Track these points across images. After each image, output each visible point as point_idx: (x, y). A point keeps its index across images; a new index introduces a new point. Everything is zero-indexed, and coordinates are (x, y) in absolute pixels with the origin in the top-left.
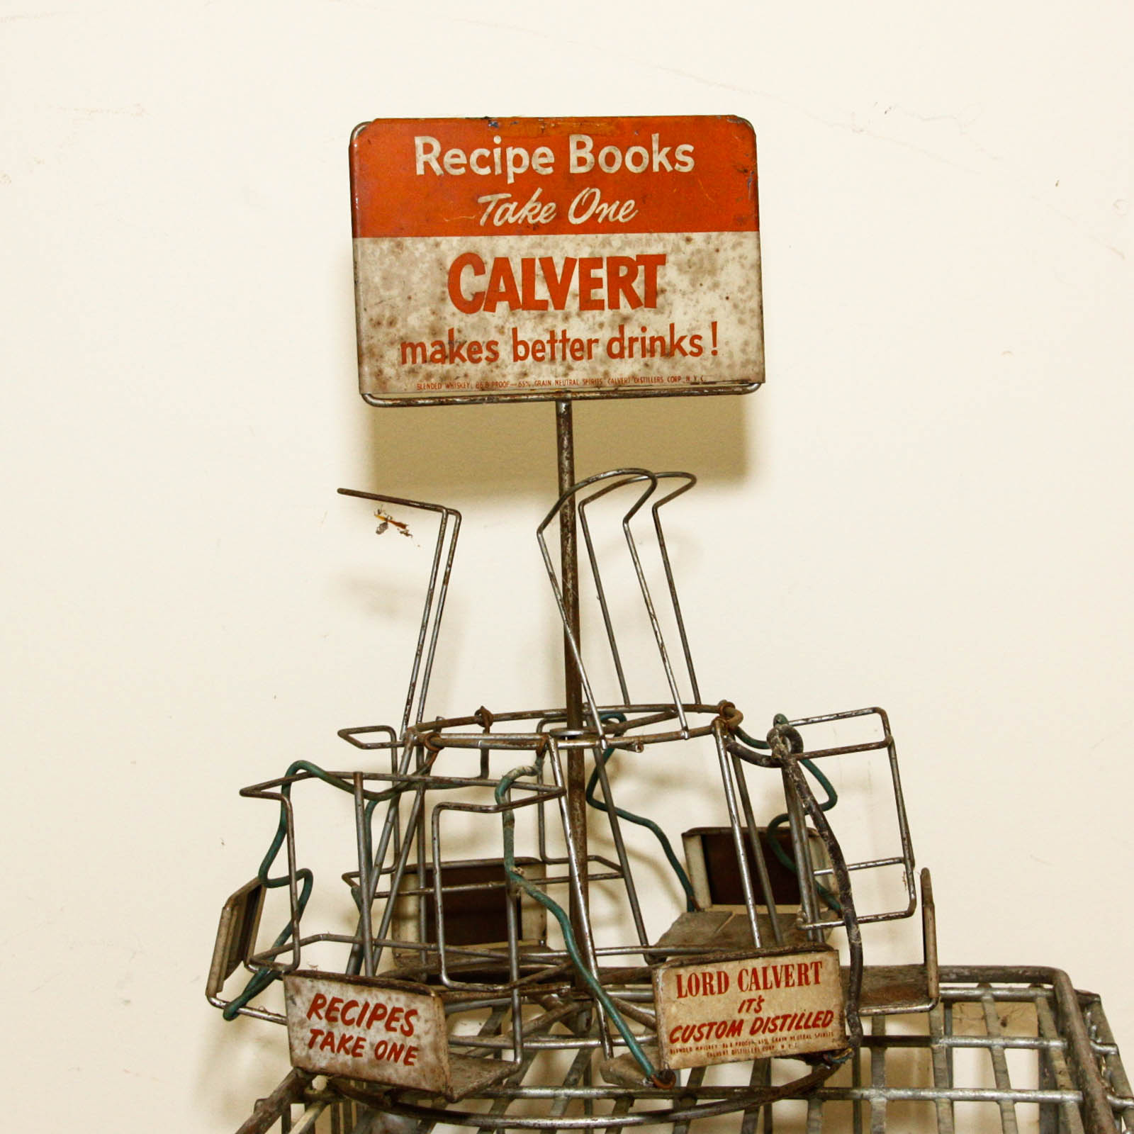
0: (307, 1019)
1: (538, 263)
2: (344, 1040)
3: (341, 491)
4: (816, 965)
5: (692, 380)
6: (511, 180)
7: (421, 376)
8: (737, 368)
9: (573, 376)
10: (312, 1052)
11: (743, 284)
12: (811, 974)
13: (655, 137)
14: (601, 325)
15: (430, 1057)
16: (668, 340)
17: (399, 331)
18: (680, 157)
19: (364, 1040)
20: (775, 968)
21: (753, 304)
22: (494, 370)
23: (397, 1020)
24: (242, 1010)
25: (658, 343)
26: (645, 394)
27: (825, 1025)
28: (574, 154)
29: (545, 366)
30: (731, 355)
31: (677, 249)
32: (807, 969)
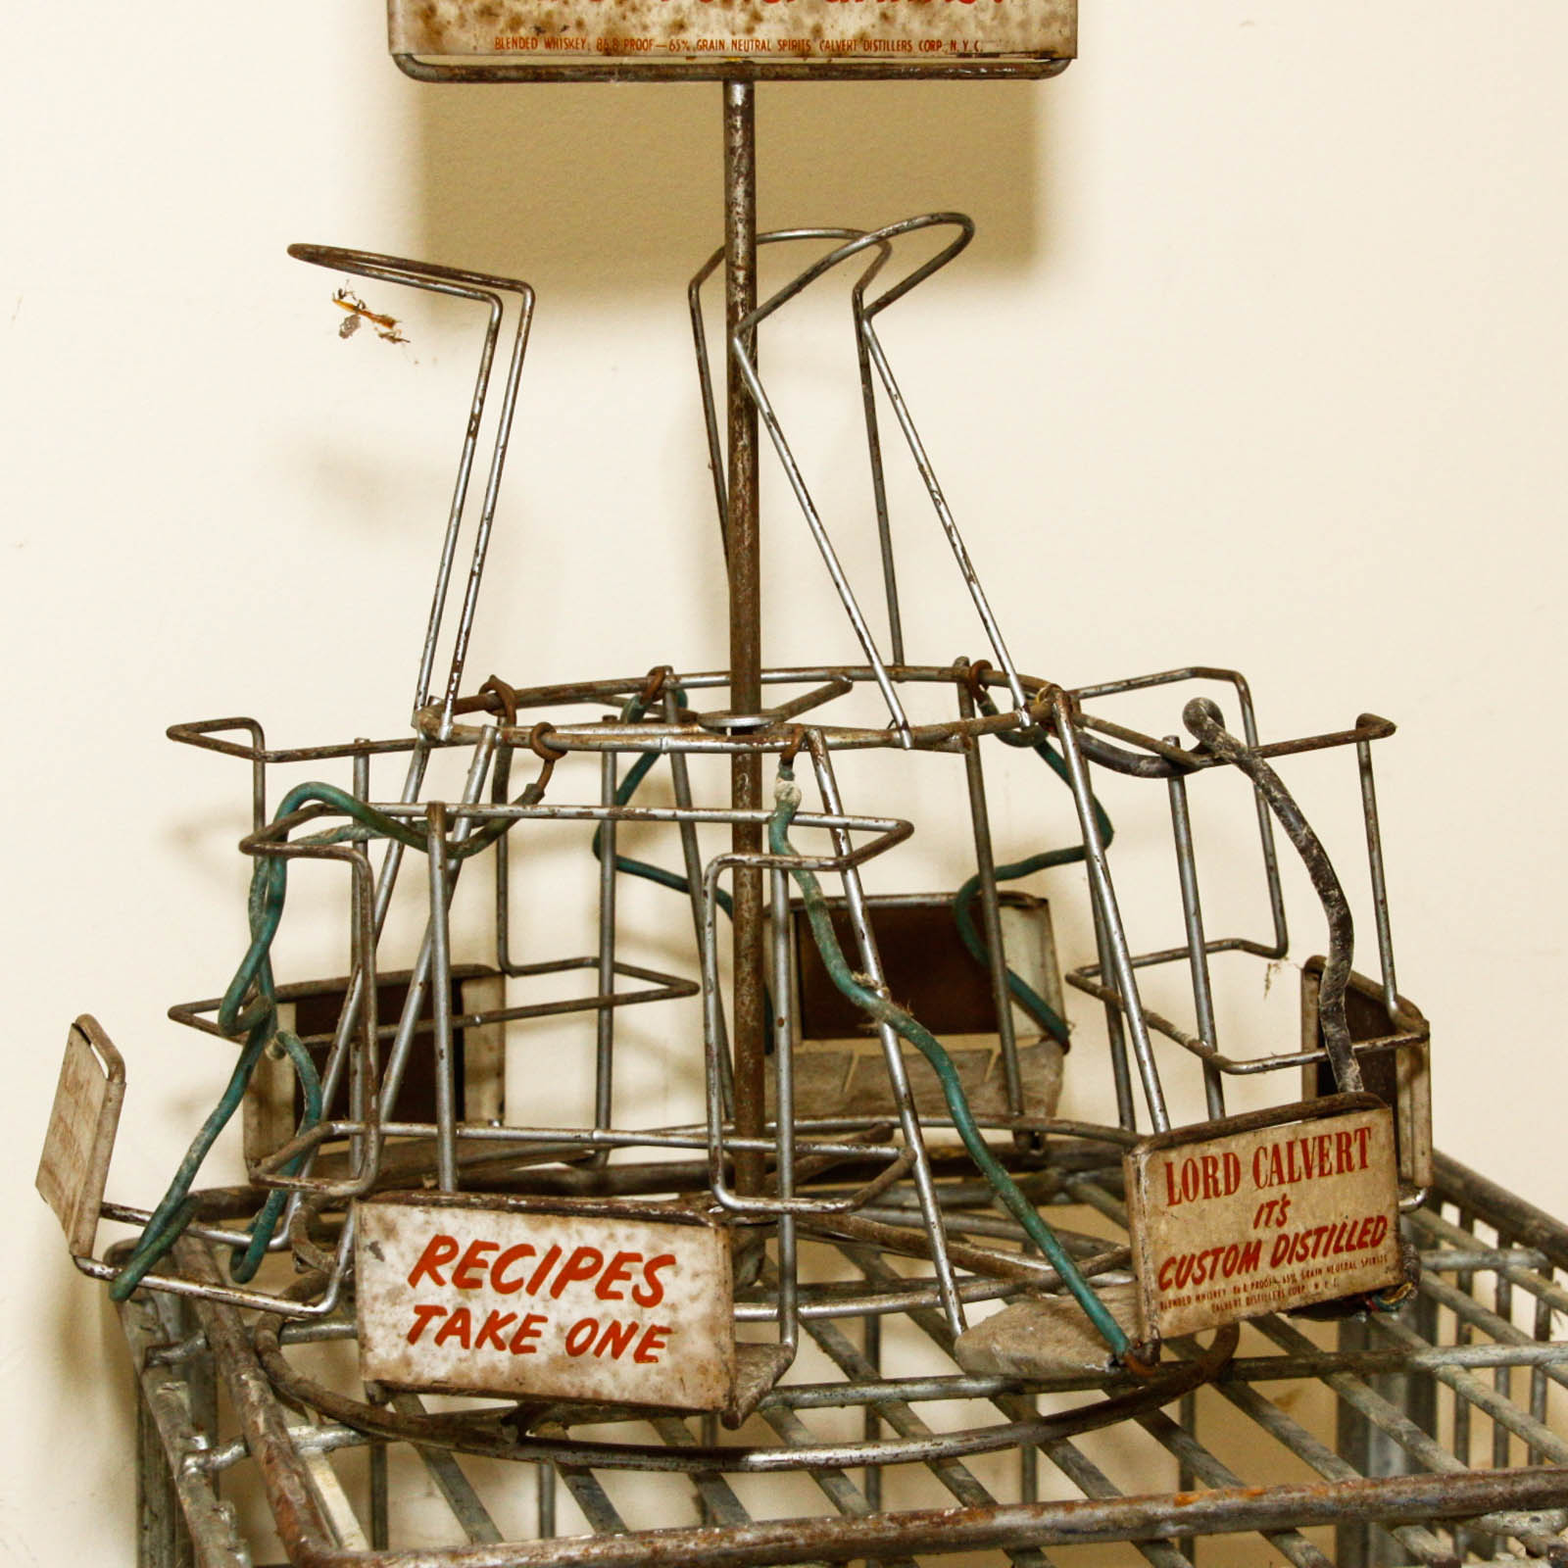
0: (409, 1286)
2: (494, 1322)
3: (297, 251)
4: (1363, 1133)
5: (960, 48)
7: (502, 23)
8: (1035, 28)
9: (762, 32)
10: (414, 1350)
15: (697, 1345)
19: (542, 1319)
20: (1304, 1142)
22: (629, 14)
23: (627, 1276)
26: (884, 73)
27: (1375, 1243)
29: (715, 12)
32: (1349, 1143)
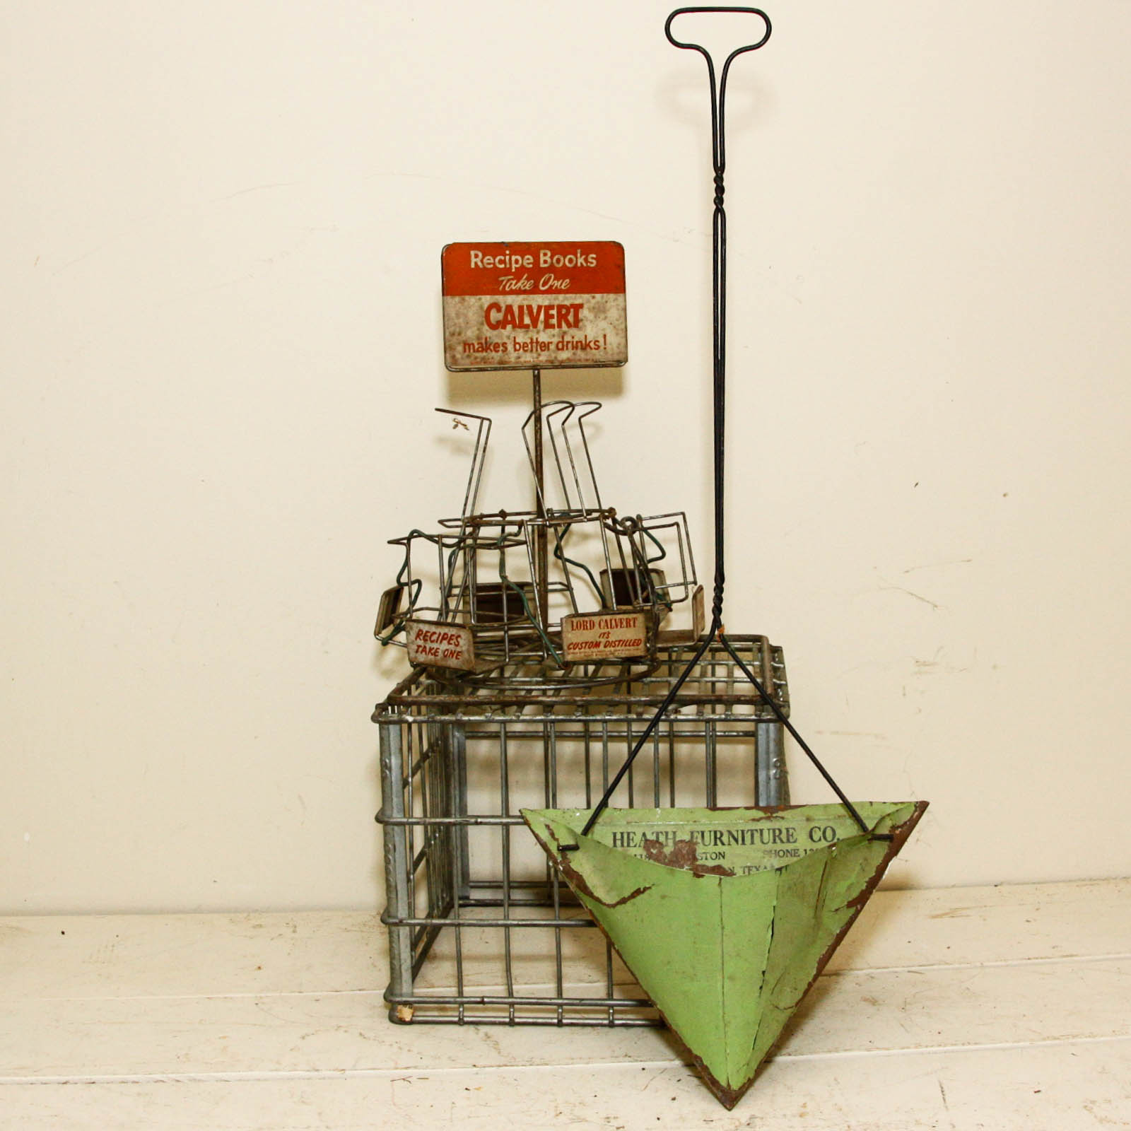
0: (415, 642)
1: (525, 307)
2: (431, 649)
3: (437, 410)
4: (634, 619)
5: (595, 360)
6: (513, 270)
7: (472, 358)
8: (615, 355)
9: (541, 358)
10: (418, 656)
11: (618, 317)
12: (632, 623)
13: (579, 251)
14: (554, 336)
15: (466, 655)
16: (584, 342)
17: (463, 338)
18: (590, 260)
19: (438, 649)
20: (615, 620)
21: (623, 326)
22: (505, 355)
23: (453, 640)
24: (390, 641)
25: (579, 344)
26: (573, 367)
27: (638, 645)
28: (542, 258)
29: (528, 354)
30: (612, 349)
31: (588, 301)
32: (630, 620)
